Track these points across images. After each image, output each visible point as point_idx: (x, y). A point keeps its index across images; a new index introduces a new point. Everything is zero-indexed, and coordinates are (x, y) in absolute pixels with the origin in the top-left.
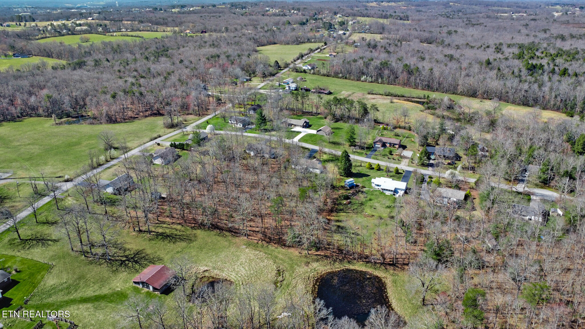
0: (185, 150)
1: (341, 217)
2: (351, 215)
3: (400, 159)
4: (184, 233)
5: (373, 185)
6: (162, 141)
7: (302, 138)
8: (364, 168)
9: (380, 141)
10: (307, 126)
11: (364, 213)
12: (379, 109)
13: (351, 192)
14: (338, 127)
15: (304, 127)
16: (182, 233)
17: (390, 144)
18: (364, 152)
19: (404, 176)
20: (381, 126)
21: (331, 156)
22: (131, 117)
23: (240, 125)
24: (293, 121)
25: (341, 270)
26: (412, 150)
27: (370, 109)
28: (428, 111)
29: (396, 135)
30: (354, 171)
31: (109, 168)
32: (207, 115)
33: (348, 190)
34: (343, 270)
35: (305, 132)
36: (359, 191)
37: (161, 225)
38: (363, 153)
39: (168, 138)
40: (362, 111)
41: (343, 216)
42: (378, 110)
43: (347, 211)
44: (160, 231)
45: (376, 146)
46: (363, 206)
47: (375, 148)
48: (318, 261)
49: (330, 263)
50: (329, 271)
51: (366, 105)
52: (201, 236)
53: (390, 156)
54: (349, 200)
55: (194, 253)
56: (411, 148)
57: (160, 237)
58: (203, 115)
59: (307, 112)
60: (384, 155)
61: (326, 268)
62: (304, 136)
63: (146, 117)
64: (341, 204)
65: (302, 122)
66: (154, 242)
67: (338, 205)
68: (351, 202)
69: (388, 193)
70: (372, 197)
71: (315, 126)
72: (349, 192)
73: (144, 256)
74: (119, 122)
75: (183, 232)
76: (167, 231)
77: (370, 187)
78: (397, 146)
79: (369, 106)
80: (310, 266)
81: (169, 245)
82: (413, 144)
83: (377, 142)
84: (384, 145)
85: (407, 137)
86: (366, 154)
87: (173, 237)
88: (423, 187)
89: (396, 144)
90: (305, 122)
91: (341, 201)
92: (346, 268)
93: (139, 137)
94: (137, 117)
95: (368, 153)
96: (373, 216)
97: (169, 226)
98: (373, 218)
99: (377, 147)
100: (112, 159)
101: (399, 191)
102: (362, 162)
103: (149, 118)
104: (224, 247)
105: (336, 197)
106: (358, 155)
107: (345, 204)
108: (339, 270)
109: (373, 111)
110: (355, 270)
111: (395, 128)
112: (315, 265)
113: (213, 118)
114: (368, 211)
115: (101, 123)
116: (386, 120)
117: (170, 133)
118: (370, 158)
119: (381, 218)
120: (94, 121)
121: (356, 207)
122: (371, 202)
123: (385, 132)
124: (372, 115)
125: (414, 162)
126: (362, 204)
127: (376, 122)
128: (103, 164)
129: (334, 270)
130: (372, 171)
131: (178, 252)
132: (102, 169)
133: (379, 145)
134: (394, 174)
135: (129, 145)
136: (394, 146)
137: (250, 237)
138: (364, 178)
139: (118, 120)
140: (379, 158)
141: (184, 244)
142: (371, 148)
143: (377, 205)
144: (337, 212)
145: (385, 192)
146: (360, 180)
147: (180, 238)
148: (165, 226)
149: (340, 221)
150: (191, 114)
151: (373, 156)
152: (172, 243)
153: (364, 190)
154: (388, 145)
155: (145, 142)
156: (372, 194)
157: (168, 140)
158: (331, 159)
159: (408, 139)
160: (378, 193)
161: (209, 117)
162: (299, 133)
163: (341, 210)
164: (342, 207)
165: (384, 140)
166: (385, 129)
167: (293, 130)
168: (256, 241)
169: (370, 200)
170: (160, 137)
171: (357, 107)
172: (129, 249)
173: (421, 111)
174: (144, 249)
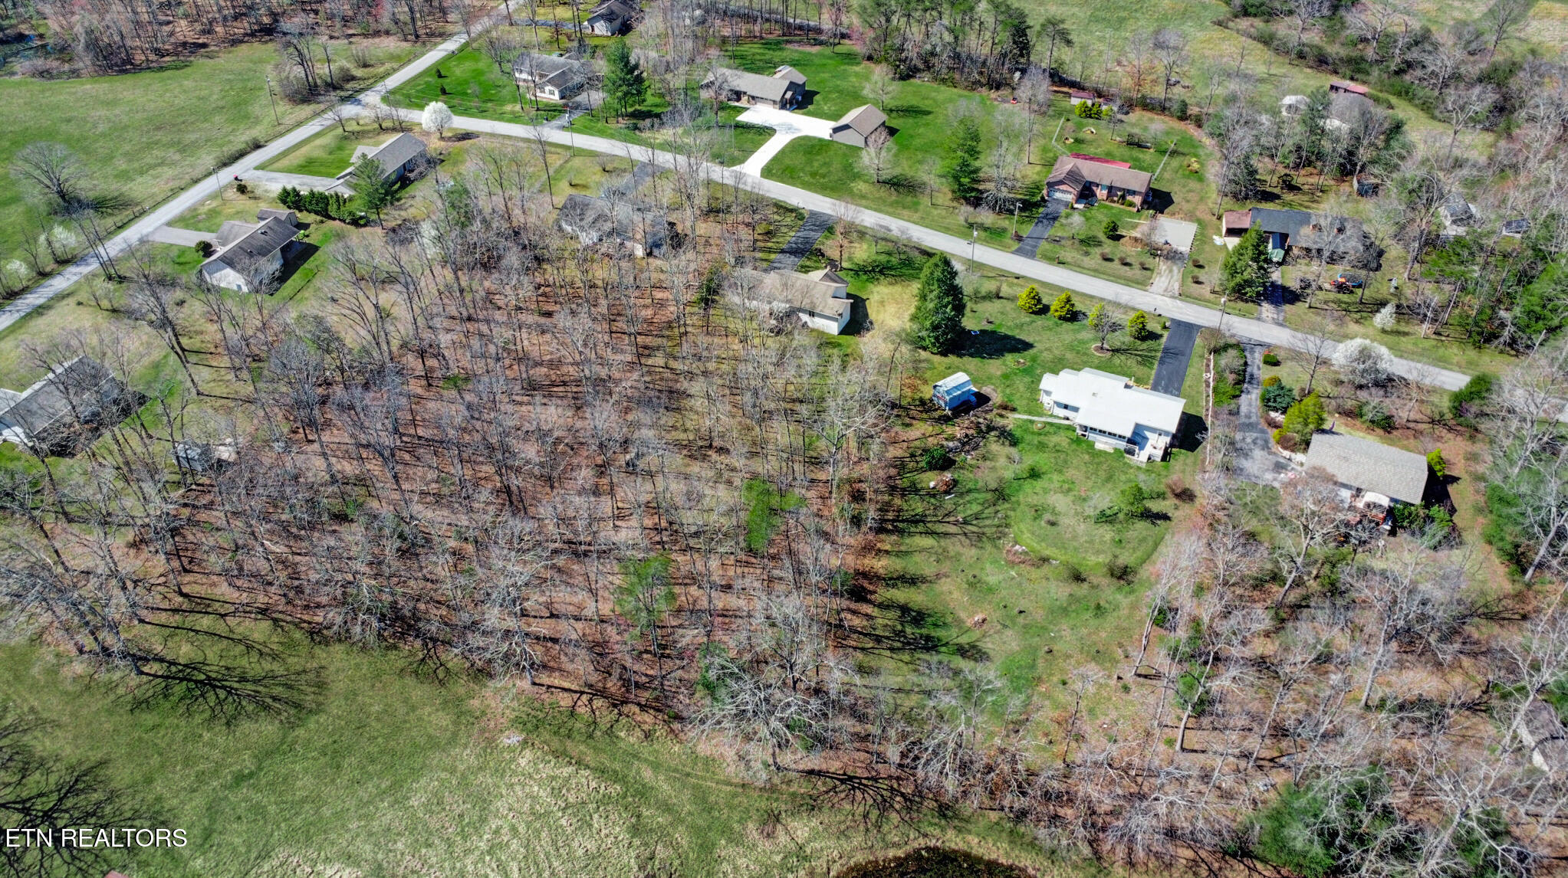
0: (334, 219)
1: (917, 558)
2: (954, 546)
3: (1150, 261)
4: (277, 668)
5: (1045, 400)
6: (261, 167)
7: (776, 160)
8: (1009, 305)
9: (1073, 177)
10: (800, 99)
11: (1006, 544)
12: (1073, 37)
13: (959, 432)
14: (914, 101)
15: (784, 104)
16: (267, 665)
17: (1111, 189)
18: (1010, 224)
19: (1166, 351)
20: (1075, 101)
21: (882, 246)
22: (184, 44)
23: (551, 95)
24: (746, 81)
25: (908, 857)
26: (1190, 217)
27: (1039, 34)
28: (1244, 23)
29: (1130, 144)
30: (970, 323)
31: (40, 310)
32: (444, 36)
33: (945, 420)
34: (918, 851)
35: (790, 128)
36: (990, 428)
37: (191, 620)
38: (1004, 230)
39: (284, 154)
40: (1005, 37)
41: (922, 550)
42: (1069, 42)
43: (940, 528)
44: (184, 651)
45: (1058, 195)
46: (1003, 507)
47: (1051, 208)
48: (812, 805)
49: (866, 816)
50: (860, 858)
51: (1022, 16)
52: (339, 685)
53: (1108, 246)
54: (948, 476)
55: (304, 784)
56: (1186, 206)
57: (179, 689)
58: (432, 35)
59: (801, 28)
60: (1088, 242)
61: (847, 846)
62: (782, 152)
63: (235, 42)
64: (914, 489)
65: (777, 83)
66: (149, 719)
67: (904, 493)
68: (955, 482)
69: (1102, 444)
70: (1041, 460)
71: (826, 100)
72: (949, 430)
73: (98, 804)
74: (137, 69)
75: (275, 657)
76: (212, 655)
77: (1035, 407)
78: (1137, 200)
79: (1034, 22)
80: (782, 838)
81: (207, 736)
82: (1193, 184)
83: (1061, 182)
84: (1086, 193)
85: (1174, 153)
86: (1019, 238)
87: (230, 691)
88: (1244, 410)
89: (1134, 193)
90: (792, 86)
91: (918, 477)
92: (932, 843)
93: (184, 149)
94: (204, 46)
95: (1027, 230)
96: (1045, 560)
97: (220, 627)
98: (1045, 569)
99: (1058, 201)
100: (64, 261)
101: (1148, 434)
102: (1003, 274)
103: (243, 49)
104: (433, 744)
105: (899, 453)
106: (986, 242)
107: (932, 494)
108: (901, 853)
109: (1048, 41)
110: (967, 856)
111: (1129, 106)
112: (801, 828)
113: (461, 49)
114: (1025, 536)
115: (75, 73)
116: (1096, 76)
117: (299, 124)
118: (1031, 254)
119: (1078, 578)
120: (53, 64)
121: (975, 508)
122: (1039, 484)
123: (1090, 129)
124: (1044, 53)
125: (1202, 275)
126: (1000, 494)
127: (1057, 77)
128: (25, 290)
129: (880, 855)
130: (1040, 321)
131: (240, 779)
132: (16, 316)
133: (1066, 195)
134: (1128, 339)
135: (138, 188)
136: (1123, 197)
137: (544, 679)
138: (1010, 358)
139: (139, 58)
140: (1069, 254)
141: (265, 729)
142: (1037, 205)
143: (1060, 502)
144: (901, 532)
145: (1092, 436)
146: (995, 367)
147: (253, 697)
148: (205, 622)
149: (912, 581)
150: (387, 33)
151: (1044, 245)
152: (219, 727)
153: (1011, 421)
154: (1101, 193)
155: (197, 173)
156: (1042, 447)
157: (285, 162)
158: (883, 258)
159: (1175, 162)
160: (1061, 439)
161: (450, 46)
162: (765, 132)
163: (917, 520)
164: (917, 506)
165: (1089, 170)
166: (1089, 113)
167: (743, 118)
168: (565, 700)
169: (1034, 474)
170: (257, 146)
171: (990, 20)
172: (42, 763)
173: (1220, 24)
174: (102, 763)
